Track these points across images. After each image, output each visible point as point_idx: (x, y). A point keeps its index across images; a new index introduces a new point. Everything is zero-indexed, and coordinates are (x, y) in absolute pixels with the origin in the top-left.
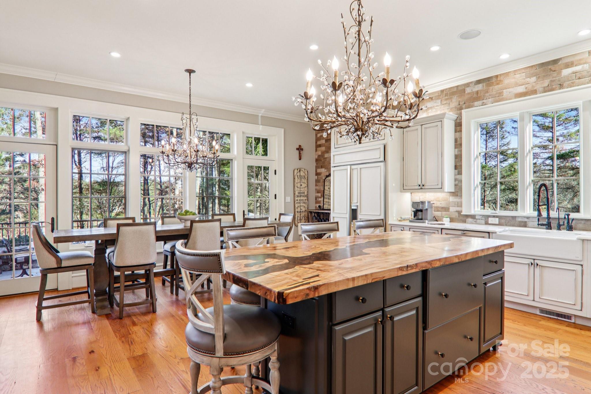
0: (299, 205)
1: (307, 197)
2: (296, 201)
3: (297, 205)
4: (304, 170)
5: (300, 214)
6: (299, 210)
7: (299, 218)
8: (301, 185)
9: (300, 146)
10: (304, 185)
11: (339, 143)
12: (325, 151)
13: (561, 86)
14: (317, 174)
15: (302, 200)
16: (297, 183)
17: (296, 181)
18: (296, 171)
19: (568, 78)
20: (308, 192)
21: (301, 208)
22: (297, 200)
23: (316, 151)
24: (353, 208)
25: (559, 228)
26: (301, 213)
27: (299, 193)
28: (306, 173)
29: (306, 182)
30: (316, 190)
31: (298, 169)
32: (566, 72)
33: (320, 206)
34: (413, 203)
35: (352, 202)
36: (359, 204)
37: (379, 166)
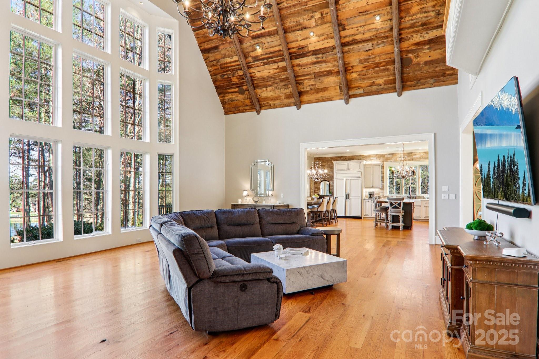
9: (311, 167)
11: (338, 169)
13: (413, 160)
19: (415, 158)
25: (413, 198)
30: (314, 187)
32: (414, 156)
33: (318, 194)
34: (369, 192)
35: (347, 192)
36: (350, 193)
37: (360, 179)
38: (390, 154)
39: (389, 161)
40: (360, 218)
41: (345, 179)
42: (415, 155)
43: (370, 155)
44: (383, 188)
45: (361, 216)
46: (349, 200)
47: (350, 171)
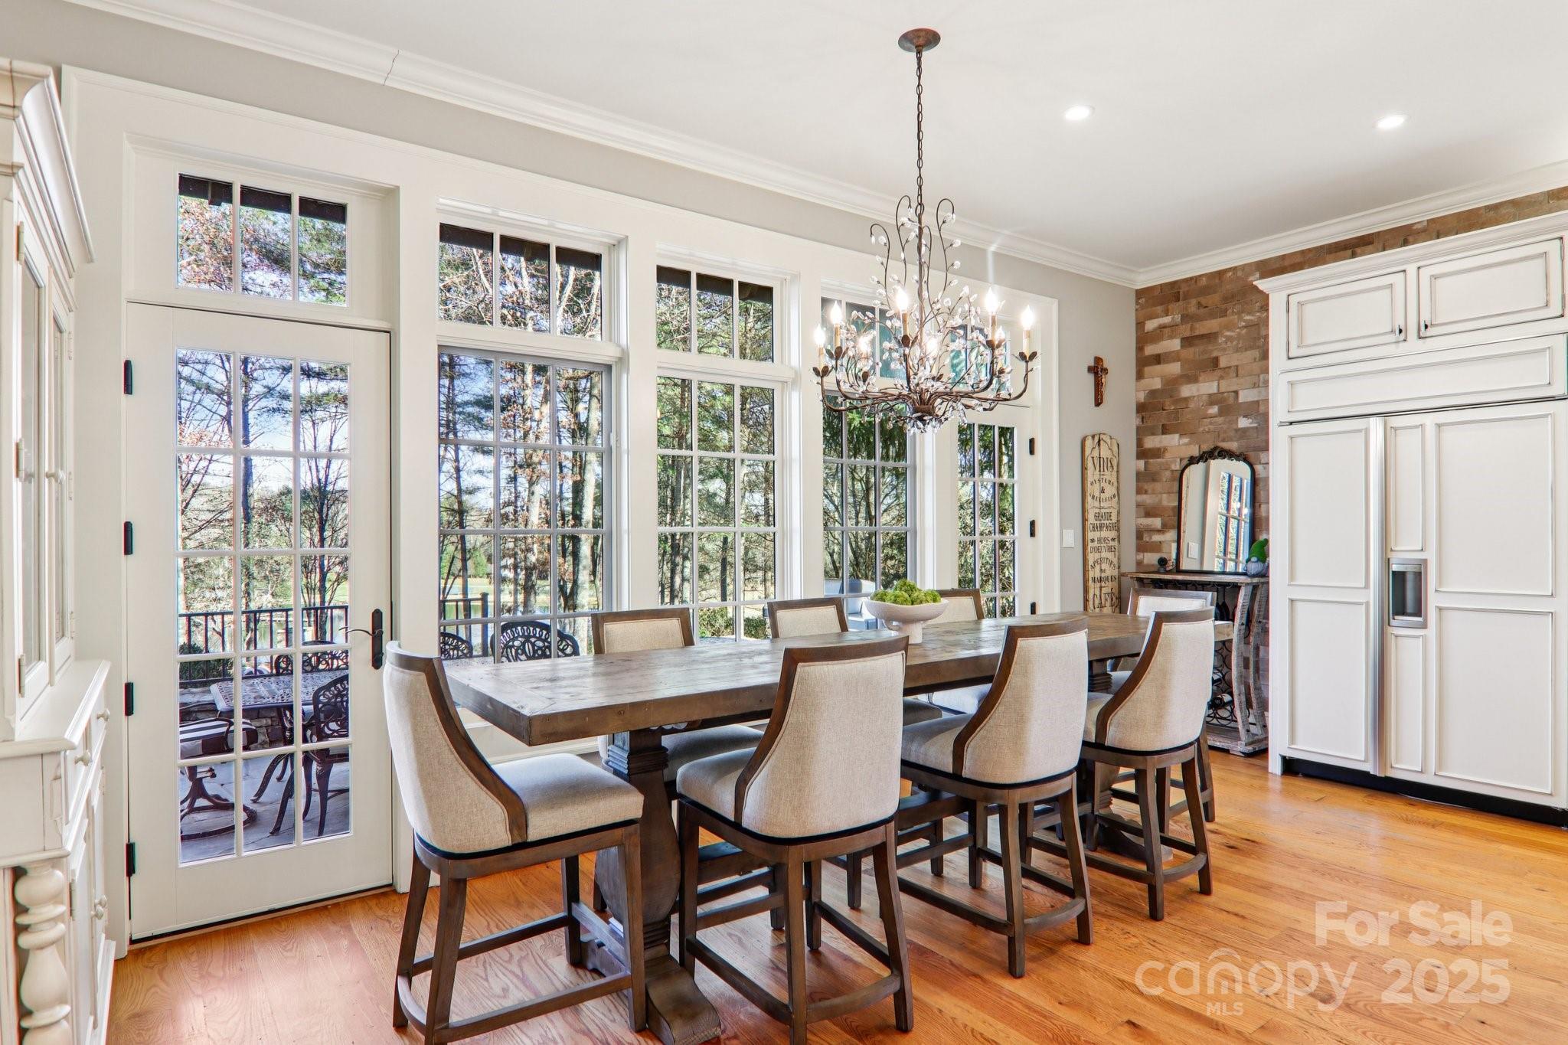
0: (1097, 556)
1: (1118, 530)
2: (1090, 545)
3: (1092, 558)
4: (1108, 441)
5: (1101, 588)
6: (1098, 575)
7: (1097, 602)
8: (1103, 491)
9: (1098, 360)
10: (1110, 491)
11: (1309, 341)
12: (1182, 376)
14: (1142, 453)
15: (1106, 539)
16: (1092, 484)
17: (1090, 478)
18: (1089, 443)
20: (1119, 513)
21: (1104, 566)
22: (1093, 541)
23: (1140, 376)
24: (1395, 568)
26: (1103, 584)
27: (1097, 516)
28: (1115, 449)
29: (1114, 480)
30: (1138, 505)
31: (1093, 437)
33: (1163, 562)
35: (1396, 546)
36: (1431, 556)
37: (1545, 416)
41: (1376, 425)
46: (1424, 626)
47: (1429, 344)
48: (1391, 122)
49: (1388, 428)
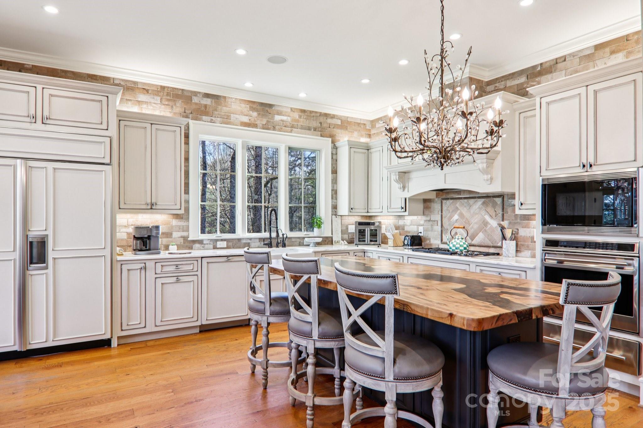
13: (274, 129)
19: (278, 123)
24: (31, 240)
32: (277, 118)
34: (138, 228)
35: (31, 228)
36: (50, 233)
37: (102, 171)
38: (207, 95)
39: (204, 118)
40: (105, 344)
41: (21, 164)
42: (279, 113)
43: (135, 83)
44: (183, 216)
45: (108, 336)
46: (46, 268)
47: (48, 128)
48: (51, 10)
49: (28, 167)
